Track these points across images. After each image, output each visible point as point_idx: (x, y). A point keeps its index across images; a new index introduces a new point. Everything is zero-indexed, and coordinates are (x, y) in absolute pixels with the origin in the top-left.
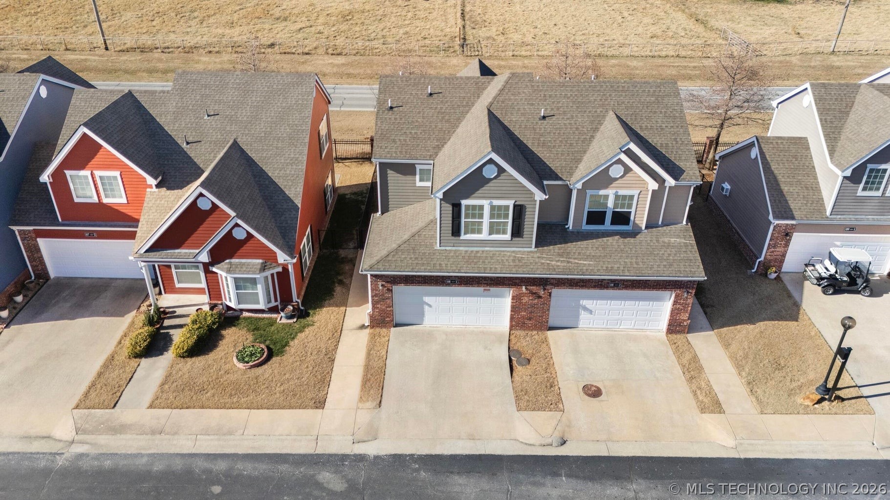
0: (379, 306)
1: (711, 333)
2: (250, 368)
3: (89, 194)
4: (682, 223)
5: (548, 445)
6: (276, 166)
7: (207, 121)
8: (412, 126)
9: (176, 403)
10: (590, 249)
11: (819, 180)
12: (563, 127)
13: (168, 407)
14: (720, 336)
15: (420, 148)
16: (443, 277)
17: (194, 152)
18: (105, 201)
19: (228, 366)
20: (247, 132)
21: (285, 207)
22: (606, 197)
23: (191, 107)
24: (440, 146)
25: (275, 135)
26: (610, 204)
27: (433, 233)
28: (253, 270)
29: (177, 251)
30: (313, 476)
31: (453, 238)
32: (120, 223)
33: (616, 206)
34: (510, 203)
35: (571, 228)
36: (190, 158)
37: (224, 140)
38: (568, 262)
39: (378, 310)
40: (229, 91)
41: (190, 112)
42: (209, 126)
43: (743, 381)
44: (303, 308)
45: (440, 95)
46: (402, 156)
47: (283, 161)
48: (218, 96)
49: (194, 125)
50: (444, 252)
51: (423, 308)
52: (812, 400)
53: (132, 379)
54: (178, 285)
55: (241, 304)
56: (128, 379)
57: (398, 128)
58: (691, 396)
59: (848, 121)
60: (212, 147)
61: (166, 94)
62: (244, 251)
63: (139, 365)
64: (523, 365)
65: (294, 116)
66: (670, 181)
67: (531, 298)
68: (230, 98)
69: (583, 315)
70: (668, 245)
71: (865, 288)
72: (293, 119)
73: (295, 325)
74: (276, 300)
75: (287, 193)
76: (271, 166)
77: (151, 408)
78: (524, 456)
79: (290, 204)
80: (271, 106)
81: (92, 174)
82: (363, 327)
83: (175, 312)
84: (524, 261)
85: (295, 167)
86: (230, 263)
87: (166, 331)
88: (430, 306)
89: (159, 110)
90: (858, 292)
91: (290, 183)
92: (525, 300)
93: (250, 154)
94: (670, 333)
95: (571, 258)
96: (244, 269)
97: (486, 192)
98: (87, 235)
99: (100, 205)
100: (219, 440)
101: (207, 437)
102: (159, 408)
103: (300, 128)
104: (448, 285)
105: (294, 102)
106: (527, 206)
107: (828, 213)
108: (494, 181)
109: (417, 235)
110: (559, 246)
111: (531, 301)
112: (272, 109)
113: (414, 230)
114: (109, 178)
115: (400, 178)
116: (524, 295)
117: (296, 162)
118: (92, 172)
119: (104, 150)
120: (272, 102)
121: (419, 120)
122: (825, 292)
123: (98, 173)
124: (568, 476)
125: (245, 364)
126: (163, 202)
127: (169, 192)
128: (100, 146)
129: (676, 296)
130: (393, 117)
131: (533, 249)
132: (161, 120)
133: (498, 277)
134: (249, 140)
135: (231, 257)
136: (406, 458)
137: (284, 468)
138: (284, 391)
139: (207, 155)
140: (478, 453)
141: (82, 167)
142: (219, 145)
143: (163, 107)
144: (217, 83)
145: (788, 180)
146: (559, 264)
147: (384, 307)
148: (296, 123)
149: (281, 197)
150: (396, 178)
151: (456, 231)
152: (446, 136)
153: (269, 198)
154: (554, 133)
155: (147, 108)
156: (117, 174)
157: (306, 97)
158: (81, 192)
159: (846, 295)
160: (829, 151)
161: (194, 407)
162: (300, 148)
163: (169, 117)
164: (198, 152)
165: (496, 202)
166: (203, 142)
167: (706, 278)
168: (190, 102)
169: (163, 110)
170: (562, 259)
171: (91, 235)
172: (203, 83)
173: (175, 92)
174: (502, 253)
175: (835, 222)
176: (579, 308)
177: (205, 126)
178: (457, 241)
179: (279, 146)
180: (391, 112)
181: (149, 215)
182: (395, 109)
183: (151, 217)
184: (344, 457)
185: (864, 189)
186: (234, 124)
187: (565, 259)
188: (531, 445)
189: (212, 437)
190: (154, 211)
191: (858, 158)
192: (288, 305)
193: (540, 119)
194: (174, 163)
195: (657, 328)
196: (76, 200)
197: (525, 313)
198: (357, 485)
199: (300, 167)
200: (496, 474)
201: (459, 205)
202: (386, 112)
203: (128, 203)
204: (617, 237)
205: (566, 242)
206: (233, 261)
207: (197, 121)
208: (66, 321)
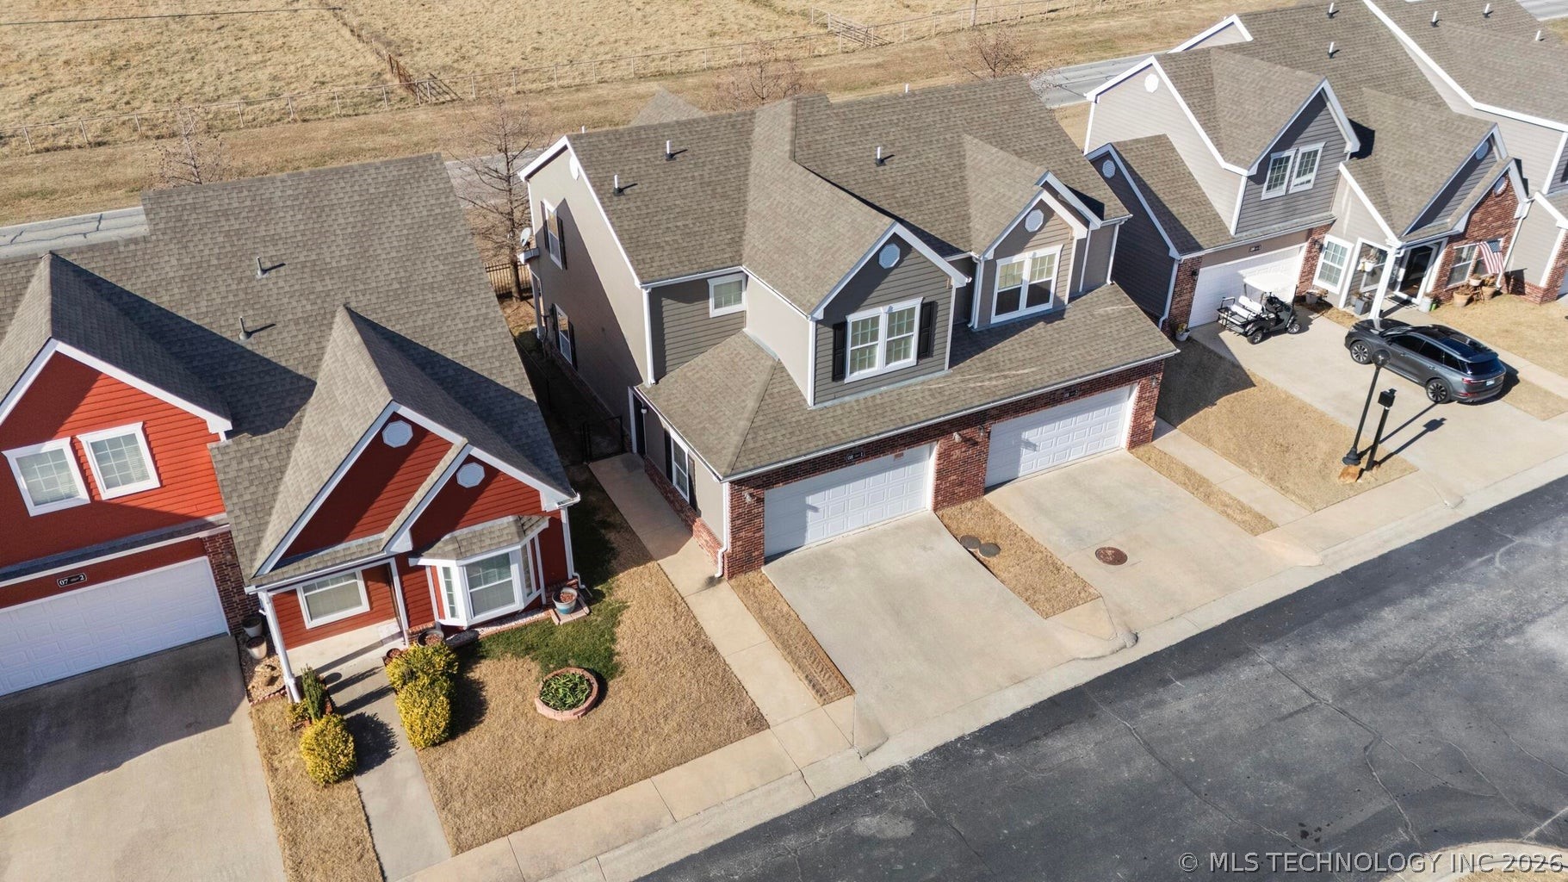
0: (742, 534)
1: (1175, 432)
2: (585, 714)
3: (63, 489)
4: (1105, 282)
5: (1121, 649)
6: (452, 338)
7: (264, 282)
8: (672, 216)
9: (505, 825)
10: (1018, 350)
11: (1205, 190)
12: (915, 170)
13: (496, 836)
14: (1189, 432)
15: (706, 249)
16: (842, 452)
17: (270, 348)
18: (106, 494)
19: (539, 727)
20: (361, 287)
21: (509, 408)
22: (1021, 264)
23: (215, 262)
24: (737, 239)
25: (421, 282)
26: (1026, 276)
27: (788, 387)
28: (505, 538)
29: (340, 547)
30: (848, 832)
31: (835, 384)
32: (144, 535)
33: (1032, 276)
34: (915, 303)
35: (976, 327)
36: (268, 362)
37: (322, 312)
38: (1005, 377)
39: (740, 543)
40: (281, 214)
41: (220, 272)
42: (275, 291)
43: (1263, 478)
44: (584, 586)
45: (686, 154)
46: (686, 268)
47: (460, 326)
48: (263, 228)
49: (242, 295)
50: (825, 411)
51: (805, 516)
52: (1353, 476)
53: (371, 820)
54: (310, 624)
55: (479, 613)
56: (365, 824)
57: (653, 223)
58: (1224, 518)
59: (1218, 101)
60: (305, 331)
61: (142, 245)
62: (480, 508)
63: (359, 792)
64: (995, 555)
65: (439, 238)
66: (1096, 223)
67: (963, 449)
68: (291, 229)
69: (1026, 454)
70: (1108, 319)
71: (1293, 323)
72: (439, 245)
73: (592, 617)
74: (538, 587)
75: (500, 381)
76: (444, 340)
77: (463, 851)
78: (1107, 676)
79: (516, 400)
80: (384, 230)
81: (75, 447)
82: (712, 582)
83: (338, 676)
84: (947, 393)
85: (489, 332)
86: (454, 540)
87: (353, 714)
88: (815, 509)
89: (144, 279)
90: (1285, 330)
91: (497, 364)
92: (956, 454)
93: (389, 328)
94: (1133, 447)
95: (1004, 370)
96: (488, 542)
97: (883, 292)
98: (62, 582)
99: (97, 507)
100: (641, 848)
101: (617, 852)
102: (479, 845)
103: (461, 259)
104: (850, 463)
105: (425, 213)
106: (939, 302)
107: (1232, 232)
108: (895, 271)
109: (766, 397)
110: (977, 356)
111: (964, 454)
112: (390, 234)
113: (757, 388)
114: (114, 442)
115: (682, 310)
116: (955, 446)
117: (488, 322)
118: (72, 439)
119: (106, 382)
120: (381, 220)
121: (677, 202)
122: (1253, 342)
123: (86, 439)
124: (1181, 677)
125: (575, 710)
126: (256, 462)
127: (258, 440)
128: (95, 374)
129: (1142, 390)
130: (631, 204)
131: (947, 370)
132: (163, 300)
133: (920, 429)
134: (374, 301)
135: (452, 529)
136: (956, 747)
137: (791, 841)
138: (679, 725)
139: (302, 348)
140: (1045, 697)
141: (50, 434)
142: (316, 324)
143: (150, 272)
144: (248, 203)
145: (1172, 197)
146: (994, 383)
147: (750, 534)
148: (450, 250)
149: (492, 394)
150: (676, 312)
151: (838, 372)
152: (736, 222)
153: (470, 400)
154: (909, 183)
155: (113, 280)
156: (136, 429)
157: (443, 200)
158: (45, 491)
159: (1272, 338)
160: (1216, 145)
161: (545, 817)
162: (482, 296)
163: (176, 291)
164: (280, 347)
165: (898, 307)
166: (279, 326)
167: (1178, 351)
168: (207, 252)
169: (153, 278)
170: (994, 375)
171: (74, 581)
172: (217, 208)
173: (161, 237)
174: (910, 389)
175: (1243, 243)
176: (1019, 446)
177: (265, 293)
178: (840, 389)
179: (439, 299)
180: (622, 197)
181: (240, 496)
182: (628, 191)
183: (248, 497)
184: (867, 785)
185: (1269, 188)
186: (327, 278)
187: (997, 374)
188: (1099, 658)
189: (626, 848)
190: (246, 484)
191: (1262, 147)
192: (561, 588)
193: (878, 166)
194: (239, 378)
195: (1112, 446)
196: (34, 511)
197: (955, 477)
198: (926, 814)
199: (499, 330)
200: (1094, 715)
201: (845, 324)
202: (615, 199)
203: (162, 486)
204: (1041, 324)
205: (983, 350)
206: (457, 533)
207: (243, 286)
208: (101, 775)
